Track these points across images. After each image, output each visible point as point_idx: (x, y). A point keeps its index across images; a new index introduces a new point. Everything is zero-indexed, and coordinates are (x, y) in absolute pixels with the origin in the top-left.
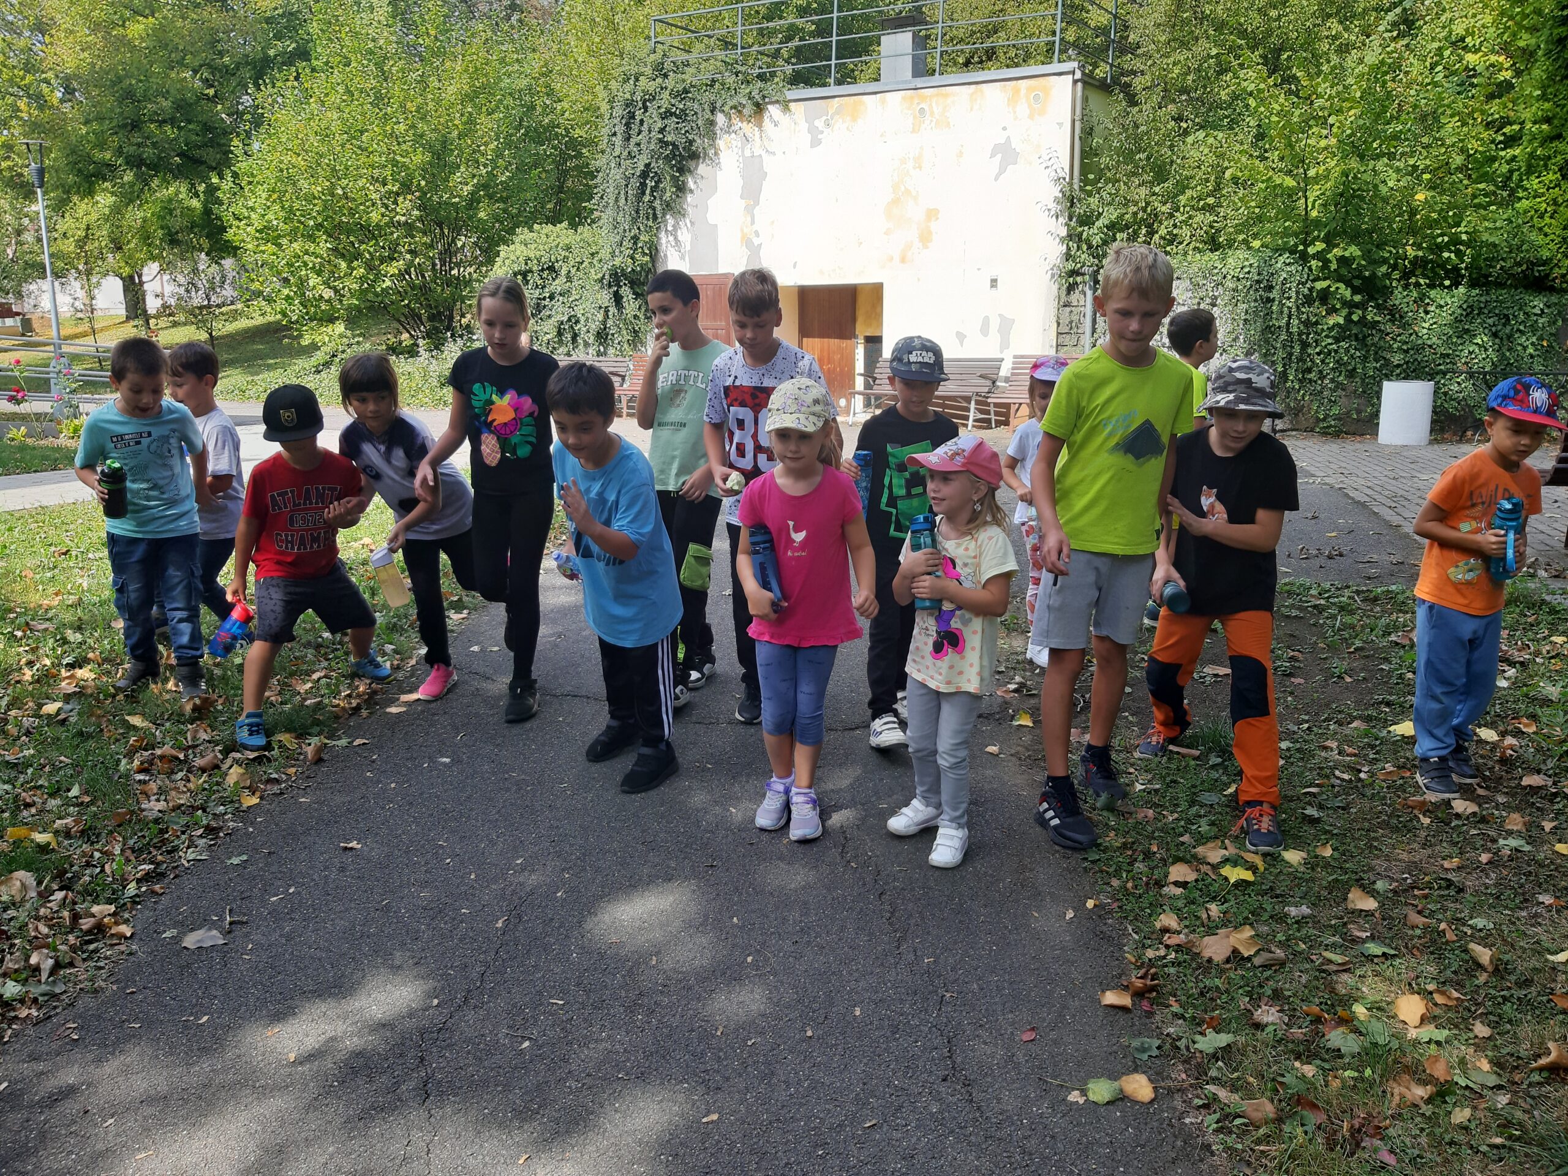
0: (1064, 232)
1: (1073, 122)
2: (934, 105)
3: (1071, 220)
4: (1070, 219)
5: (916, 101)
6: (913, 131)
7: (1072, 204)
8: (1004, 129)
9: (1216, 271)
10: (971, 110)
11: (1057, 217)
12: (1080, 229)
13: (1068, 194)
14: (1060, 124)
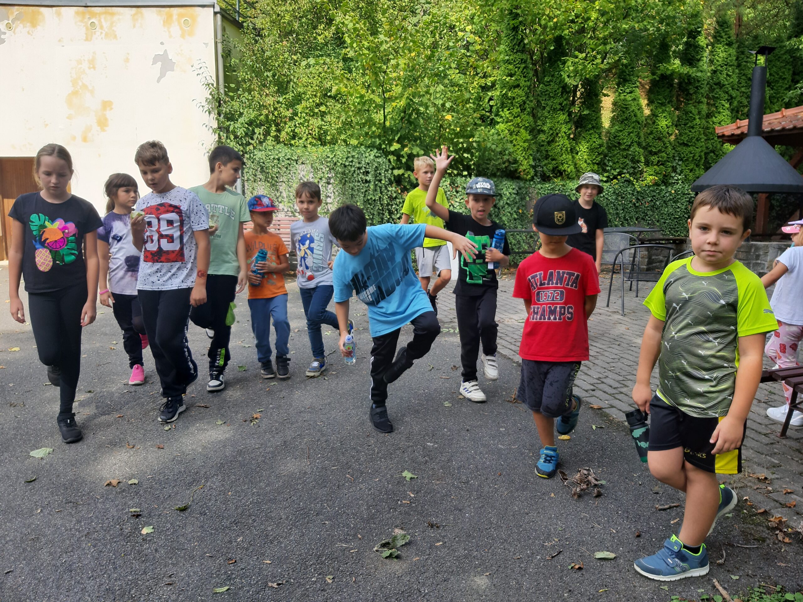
0: (215, 125)
1: (216, 43)
2: (103, 20)
3: (220, 116)
4: (219, 114)
5: (87, 16)
6: (87, 39)
7: (220, 105)
8: (162, 43)
9: (329, 160)
10: (134, 26)
11: (210, 113)
12: (228, 123)
13: (216, 96)
14: (206, 44)
